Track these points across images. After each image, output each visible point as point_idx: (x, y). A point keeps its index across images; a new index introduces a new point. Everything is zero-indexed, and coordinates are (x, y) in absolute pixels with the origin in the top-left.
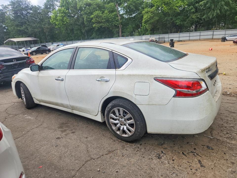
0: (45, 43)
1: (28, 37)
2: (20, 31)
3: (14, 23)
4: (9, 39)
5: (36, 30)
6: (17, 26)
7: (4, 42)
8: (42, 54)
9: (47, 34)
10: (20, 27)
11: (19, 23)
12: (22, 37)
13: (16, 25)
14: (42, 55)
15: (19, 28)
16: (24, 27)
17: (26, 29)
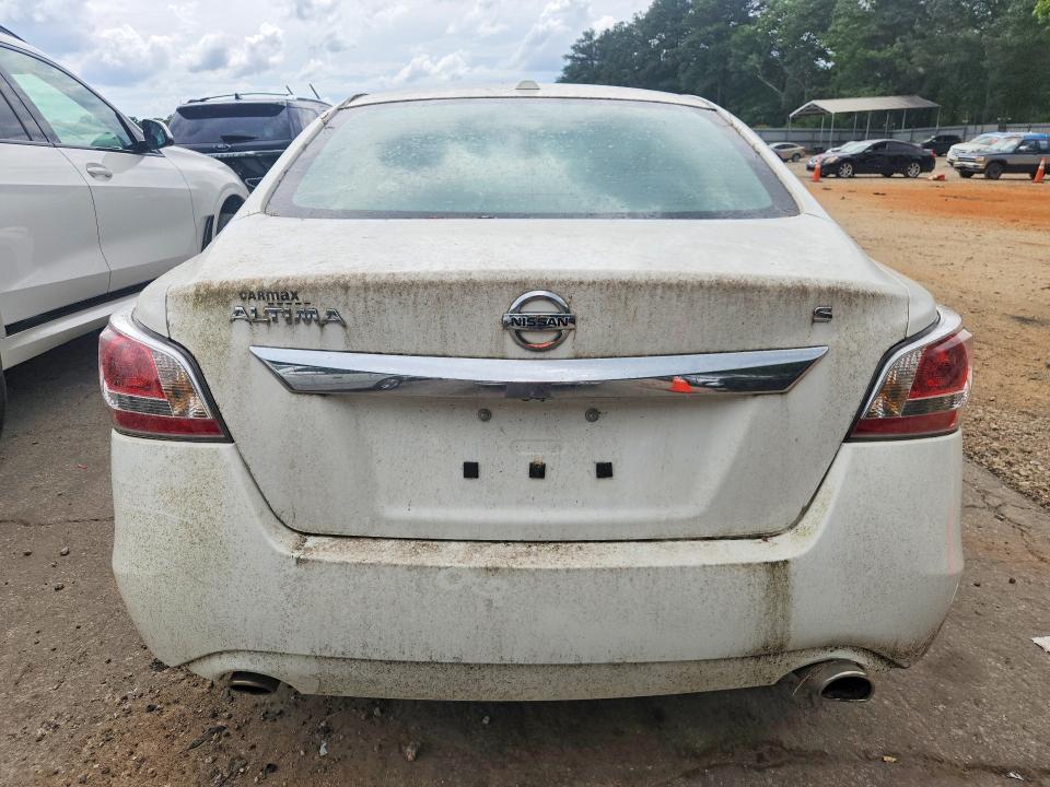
0: (963, 124)
1: (897, 93)
2: (872, 64)
3: (858, 28)
4: (814, 102)
5: (944, 60)
6: (871, 42)
7: (791, 115)
8: (888, 175)
9: (993, 77)
10: (879, 50)
11: (882, 27)
12: (873, 94)
13: (865, 40)
14: (887, 181)
15: (872, 53)
16: (898, 46)
17: (902, 56)
